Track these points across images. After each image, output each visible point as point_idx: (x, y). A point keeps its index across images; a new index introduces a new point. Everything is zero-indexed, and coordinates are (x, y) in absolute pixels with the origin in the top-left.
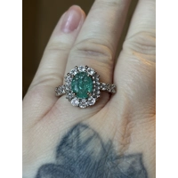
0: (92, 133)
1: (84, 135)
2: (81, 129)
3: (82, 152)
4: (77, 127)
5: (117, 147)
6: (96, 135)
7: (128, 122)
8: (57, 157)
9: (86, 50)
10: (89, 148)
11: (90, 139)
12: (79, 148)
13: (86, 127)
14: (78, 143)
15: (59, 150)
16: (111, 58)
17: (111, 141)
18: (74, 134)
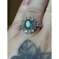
0: (32, 44)
1: (29, 44)
2: (28, 42)
3: (28, 51)
4: (26, 41)
5: (42, 50)
6: (34, 45)
7: (47, 39)
8: (18, 53)
9: (31, 11)
10: (31, 50)
11: (31, 46)
12: (27, 50)
13: (30, 41)
14: (27, 48)
15: (19, 50)
16: (41, 14)
17: (40, 47)
18: (25, 44)
